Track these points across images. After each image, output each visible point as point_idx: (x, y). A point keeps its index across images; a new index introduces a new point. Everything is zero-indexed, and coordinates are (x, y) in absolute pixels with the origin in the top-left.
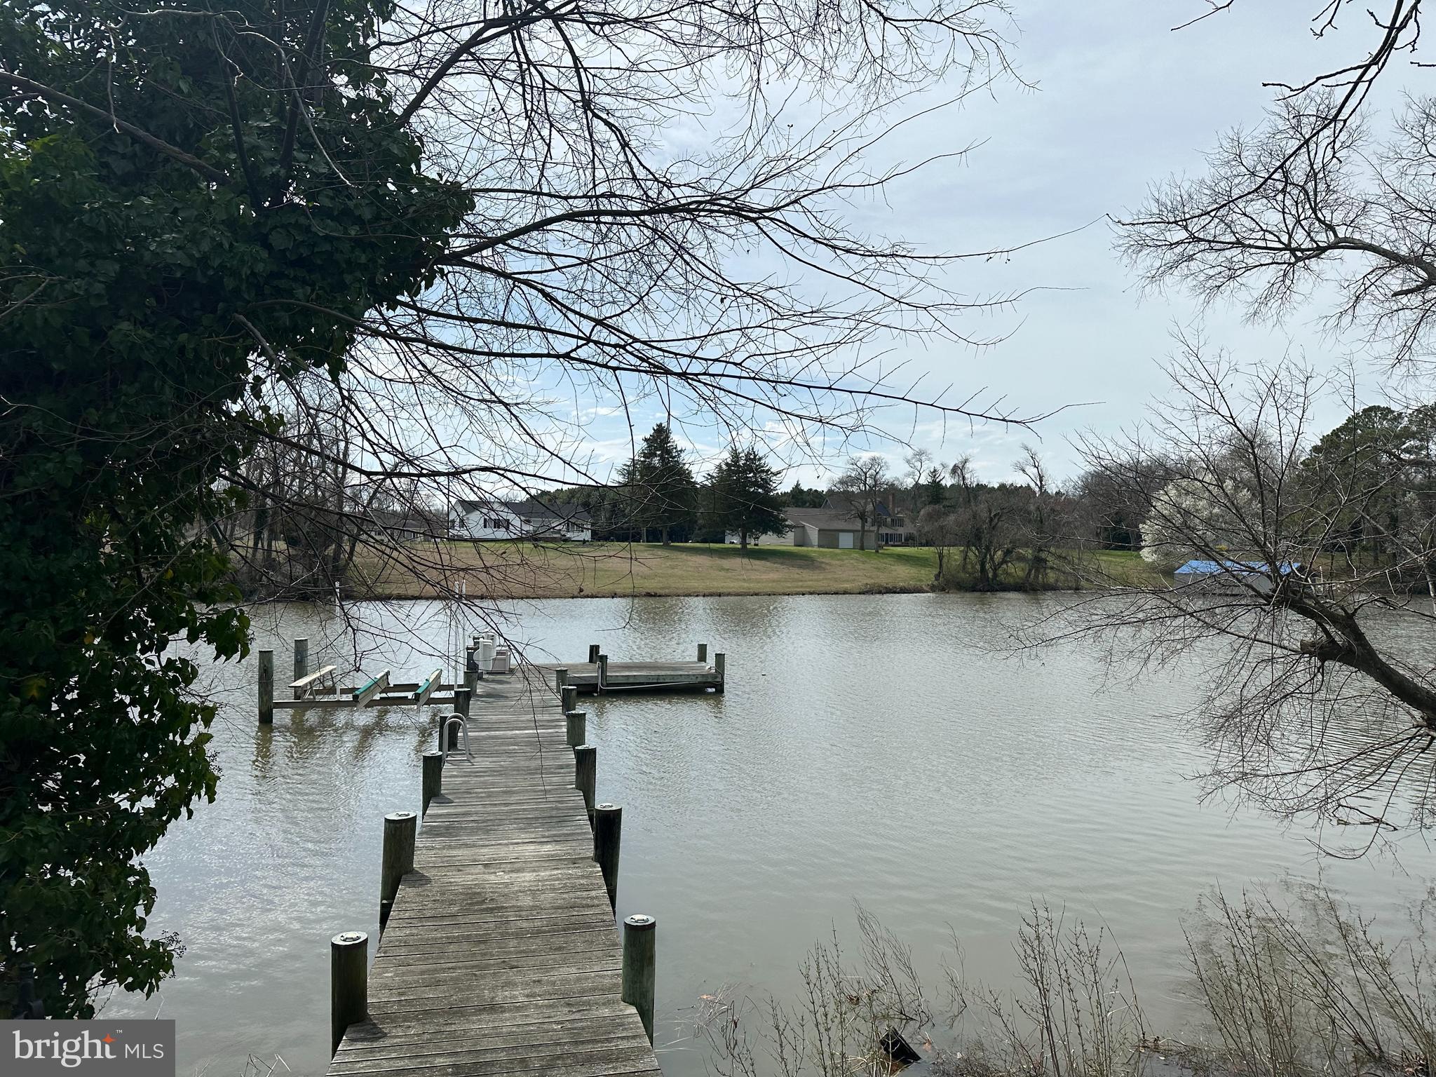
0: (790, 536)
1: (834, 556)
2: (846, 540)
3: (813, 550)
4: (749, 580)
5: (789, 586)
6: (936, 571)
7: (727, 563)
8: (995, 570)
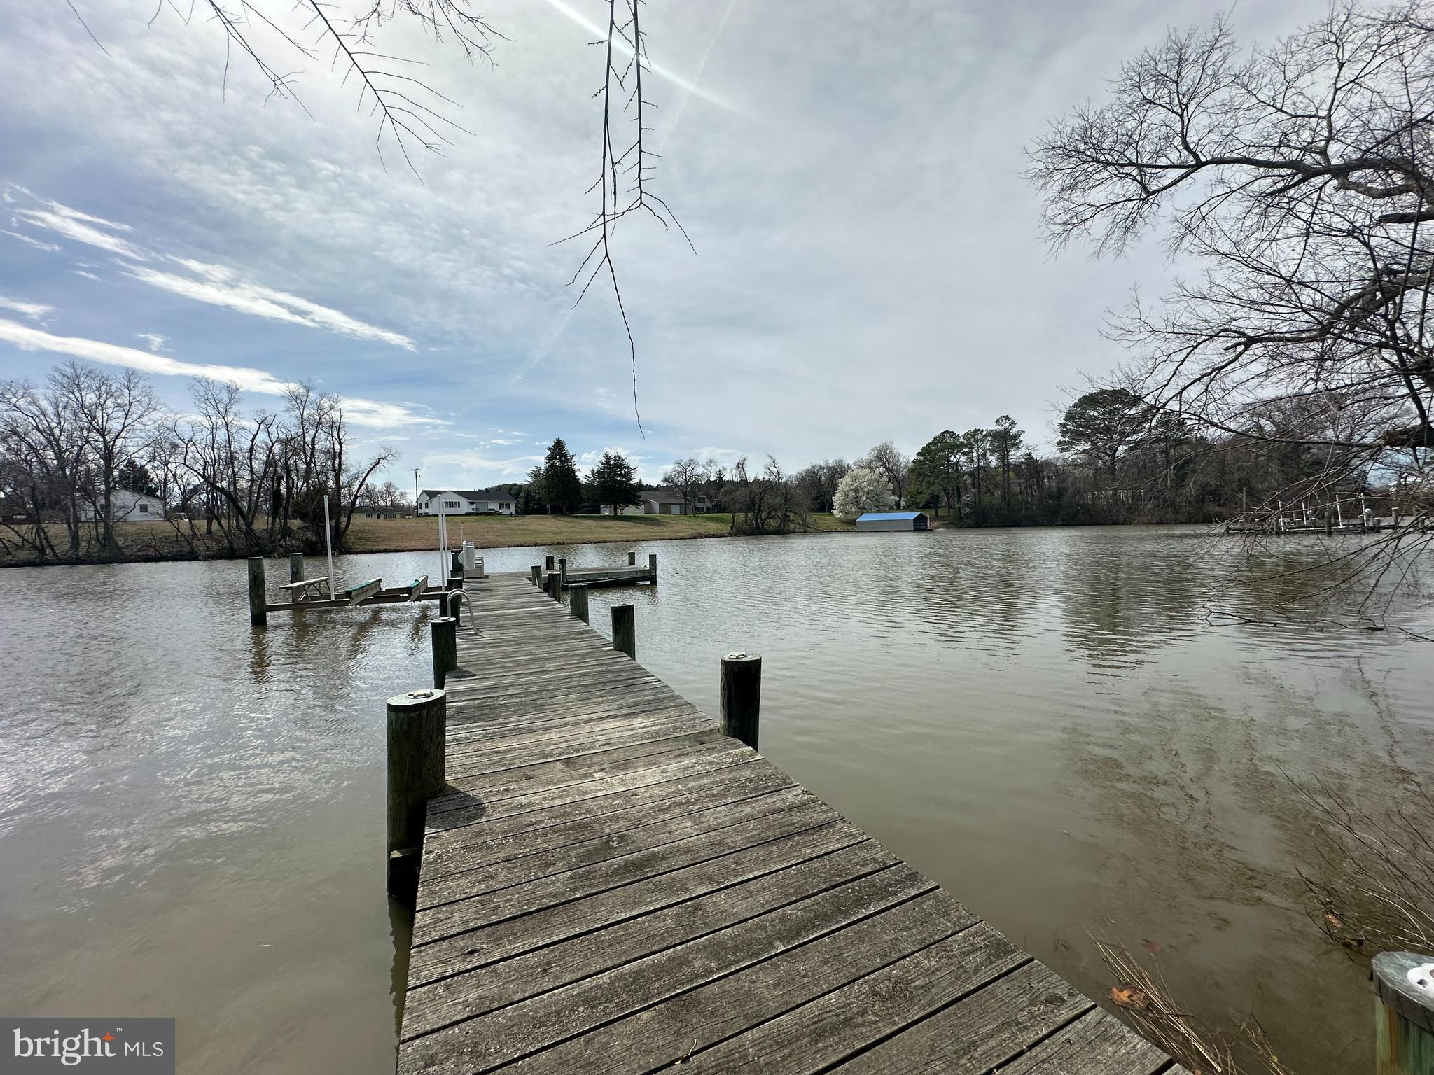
0: (642, 507)
1: (670, 518)
2: (676, 509)
3: (658, 516)
4: (622, 533)
5: (647, 536)
6: (730, 525)
7: (606, 524)
8: (763, 523)
